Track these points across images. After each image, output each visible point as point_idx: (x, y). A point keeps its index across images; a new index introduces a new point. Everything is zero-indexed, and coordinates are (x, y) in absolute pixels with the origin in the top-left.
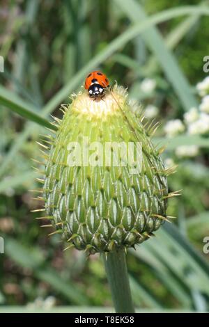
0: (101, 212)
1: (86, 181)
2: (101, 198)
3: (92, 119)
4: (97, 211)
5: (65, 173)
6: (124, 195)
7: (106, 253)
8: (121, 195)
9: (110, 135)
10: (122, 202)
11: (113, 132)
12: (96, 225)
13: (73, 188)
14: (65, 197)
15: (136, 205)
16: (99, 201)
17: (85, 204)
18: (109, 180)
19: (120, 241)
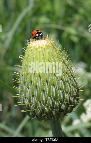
0: (48, 93)
1: (39, 78)
2: (47, 85)
3: (38, 47)
4: (45, 93)
5: (28, 77)
6: (58, 83)
7: (53, 118)
8: (56, 83)
9: (48, 54)
10: (57, 87)
11: (49, 53)
12: (46, 101)
13: (33, 84)
14: (29, 89)
15: (64, 89)
16: (46, 88)
17: (40, 90)
18: (50, 76)
19: (59, 109)
